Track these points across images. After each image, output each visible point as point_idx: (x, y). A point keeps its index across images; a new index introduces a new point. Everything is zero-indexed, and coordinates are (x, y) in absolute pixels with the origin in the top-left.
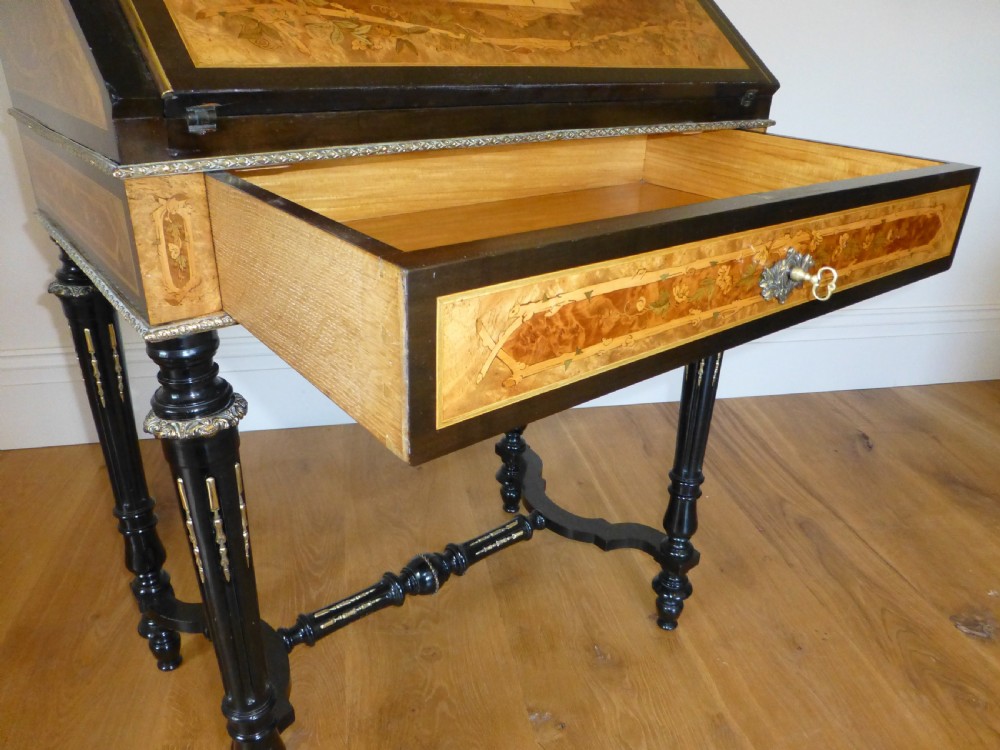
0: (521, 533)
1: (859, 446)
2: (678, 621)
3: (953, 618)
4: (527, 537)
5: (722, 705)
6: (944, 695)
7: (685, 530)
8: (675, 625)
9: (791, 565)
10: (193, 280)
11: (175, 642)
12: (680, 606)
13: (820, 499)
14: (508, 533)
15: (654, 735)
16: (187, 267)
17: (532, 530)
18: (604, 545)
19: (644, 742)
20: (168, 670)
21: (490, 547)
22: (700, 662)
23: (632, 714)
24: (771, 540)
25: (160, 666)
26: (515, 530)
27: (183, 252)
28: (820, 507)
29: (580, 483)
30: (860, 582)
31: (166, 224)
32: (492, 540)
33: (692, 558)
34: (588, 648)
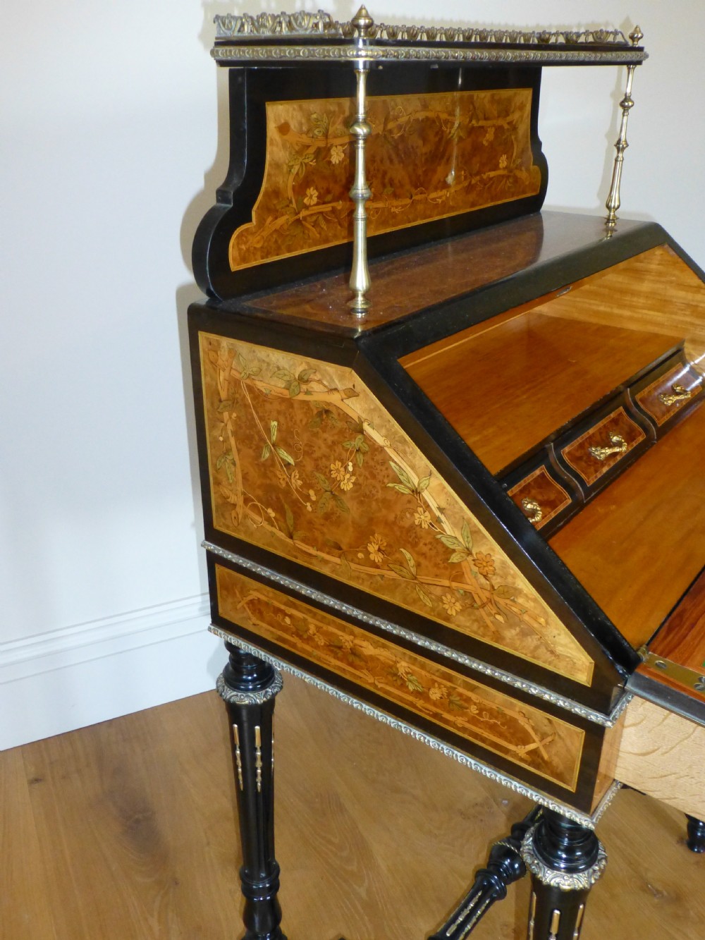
34: (643, 889)
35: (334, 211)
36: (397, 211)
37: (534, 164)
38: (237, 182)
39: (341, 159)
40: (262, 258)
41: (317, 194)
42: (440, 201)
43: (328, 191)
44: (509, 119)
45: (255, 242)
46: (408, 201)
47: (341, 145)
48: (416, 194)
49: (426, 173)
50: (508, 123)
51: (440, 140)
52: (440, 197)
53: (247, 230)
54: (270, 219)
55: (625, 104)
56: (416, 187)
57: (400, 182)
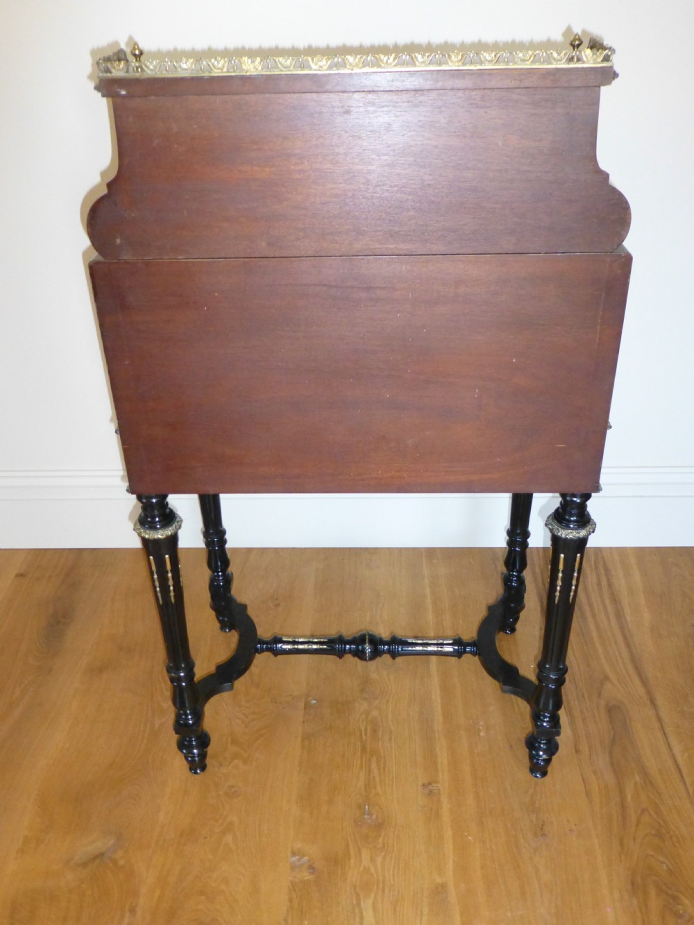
5: (450, 875)
6: (655, 902)
9: (577, 751)
13: (644, 682)
15: (383, 890)
19: (373, 895)
22: (448, 834)
23: (372, 870)
28: (641, 690)
30: (637, 778)
34: (360, 807)
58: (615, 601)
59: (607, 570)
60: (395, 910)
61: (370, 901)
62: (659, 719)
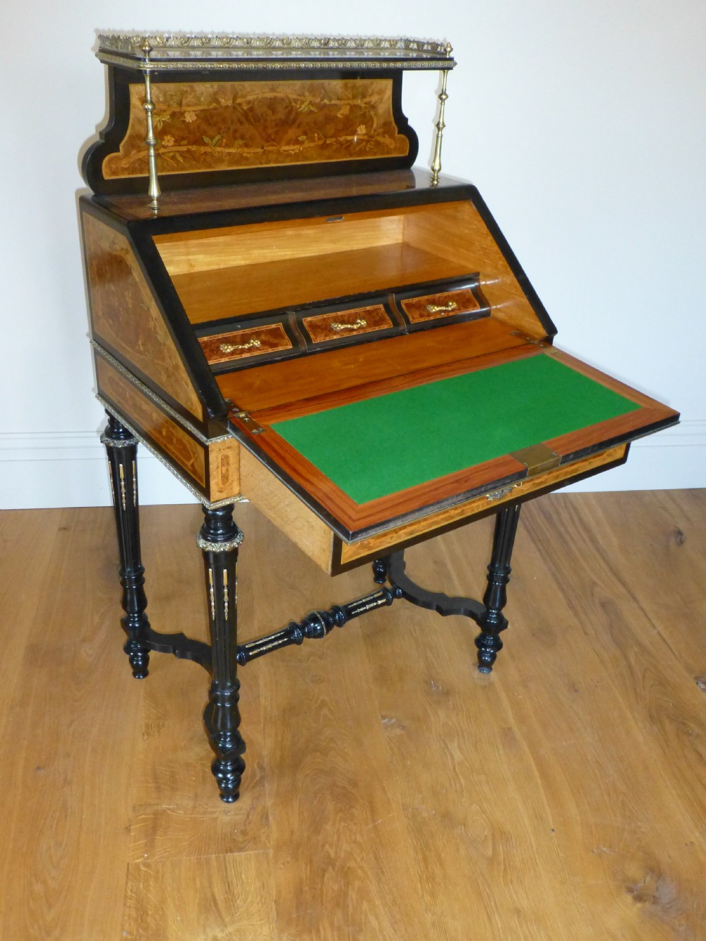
0: (384, 600)
1: (673, 541)
2: (493, 667)
3: (697, 679)
4: (388, 603)
5: (512, 721)
6: (670, 727)
7: (497, 605)
8: (491, 669)
9: (586, 634)
10: (230, 481)
11: (146, 660)
12: (494, 657)
13: (624, 584)
14: (375, 600)
15: (463, 736)
16: (228, 476)
17: (392, 599)
18: (443, 612)
19: (456, 740)
20: (139, 678)
21: (362, 609)
22: (503, 695)
23: (450, 723)
24: (576, 614)
25: (134, 674)
26: (380, 598)
27: (227, 470)
28: (623, 591)
29: (435, 562)
30: (636, 649)
31: (222, 459)
32: (364, 605)
33: (502, 624)
34: (426, 682)
35: (189, 151)
36: (248, 156)
37: (399, 133)
38: (109, 129)
39: (194, 120)
40: (129, 174)
41: (173, 139)
42: (293, 153)
43: (183, 139)
44: (367, 100)
45: (124, 164)
46: (260, 150)
47: (194, 111)
48: (267, 146)
49: (277, 133)
50: (366, 103)
51: (290, 112)
52: (293, 150)
53: (116, 157)
54: (134, 152)
55: (442, 96)
56: (267, 141)
57: (250, 137)
58: (587, 529)
59: (575, 509)
60: (476, 748)
61: (456, 745)
62: (642, 609)
